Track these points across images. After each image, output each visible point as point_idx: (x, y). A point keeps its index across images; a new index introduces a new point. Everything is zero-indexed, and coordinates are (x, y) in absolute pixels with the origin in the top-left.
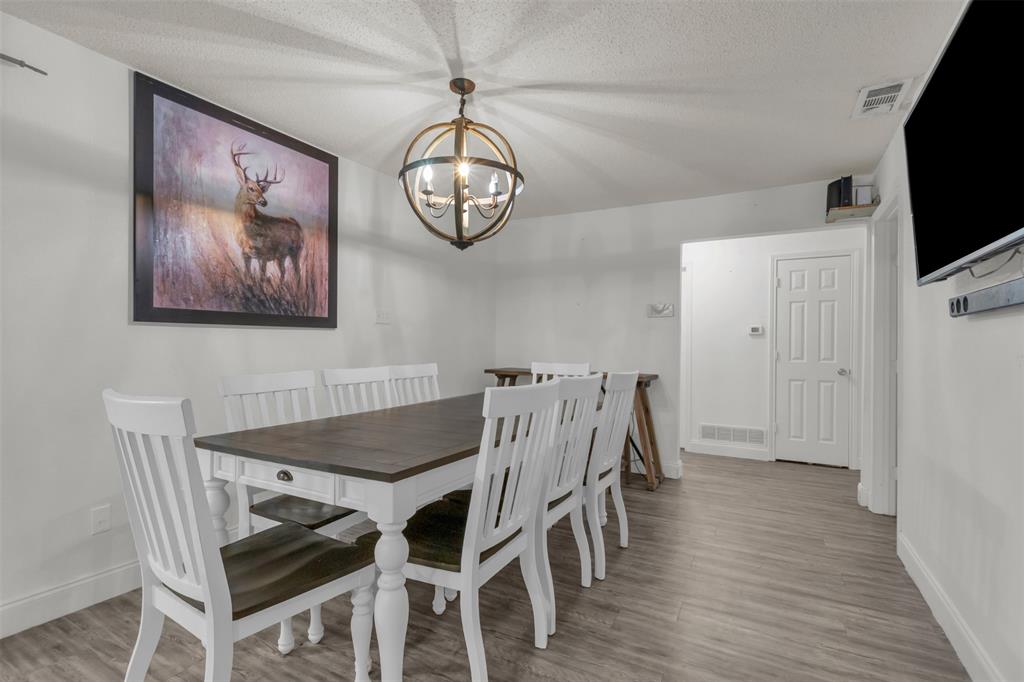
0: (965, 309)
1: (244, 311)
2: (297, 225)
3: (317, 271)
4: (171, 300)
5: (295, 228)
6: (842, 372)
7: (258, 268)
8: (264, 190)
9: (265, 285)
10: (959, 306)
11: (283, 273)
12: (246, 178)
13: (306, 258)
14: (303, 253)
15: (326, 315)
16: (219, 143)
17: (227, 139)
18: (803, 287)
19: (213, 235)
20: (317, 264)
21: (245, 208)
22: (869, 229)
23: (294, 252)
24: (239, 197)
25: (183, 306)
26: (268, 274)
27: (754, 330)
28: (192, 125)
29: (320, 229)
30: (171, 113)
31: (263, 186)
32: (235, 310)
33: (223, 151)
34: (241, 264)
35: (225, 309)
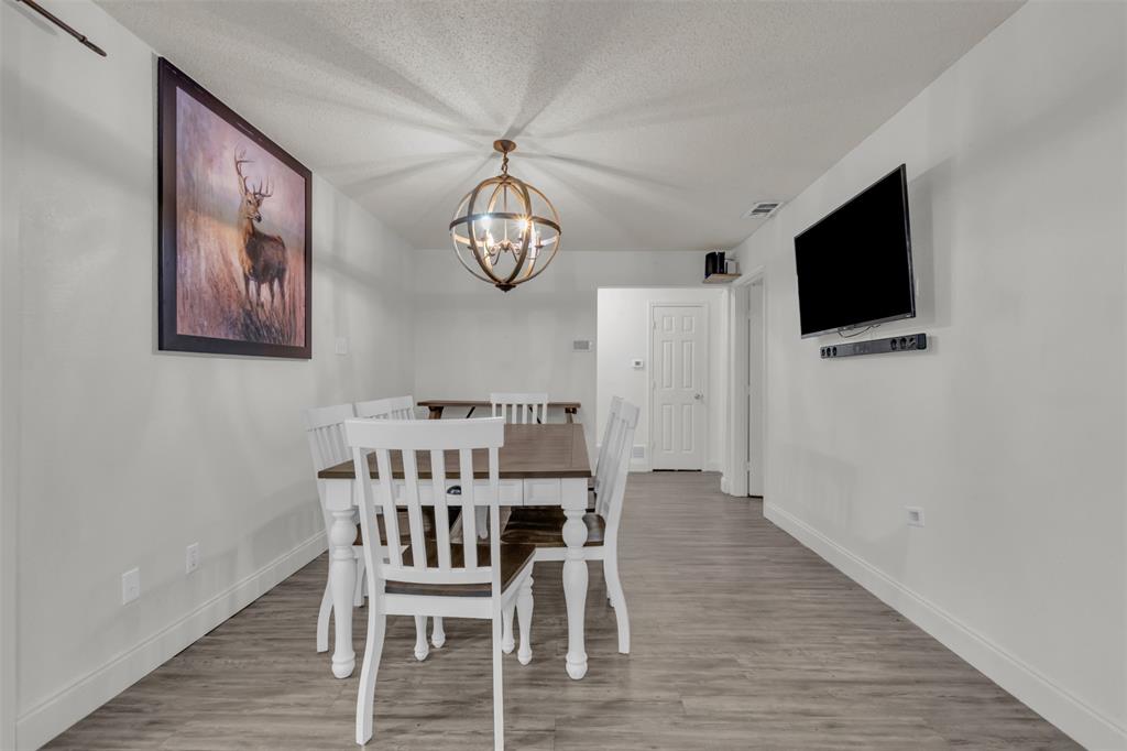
0: (835, 354)
1: (243, 339)
2: (283, 246)
3: (297, 295)
4: (190, 327)
5: (280, 247)
6: (697, 397)
7: (255, 292)
8: (258, 203)
9: (259, 309)
10: (829, 352)
11: (273, 296)
12: (247, 190)
13: (289, 282)
14: (287, 276)
15: (303, 345)
16: (225, 148)
17: (231, 143)
18: (671, 329)
19: (221, 251)
20: (297, 288)
21: (245, 223)
22: (730, 291)
23: (280, 274)
24: (241, 210)
25: (199, 334)
26: (262, 299)
27: (638, 363)
28: (205, 125)
29: (299, 251)
30: (189, 110)
31: (257, 199)
32: (238, 338)
33: (228, 157)
34: (242, 286)
35: (231, 338)
